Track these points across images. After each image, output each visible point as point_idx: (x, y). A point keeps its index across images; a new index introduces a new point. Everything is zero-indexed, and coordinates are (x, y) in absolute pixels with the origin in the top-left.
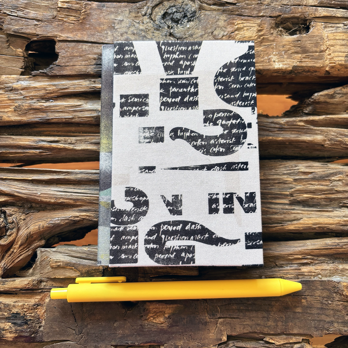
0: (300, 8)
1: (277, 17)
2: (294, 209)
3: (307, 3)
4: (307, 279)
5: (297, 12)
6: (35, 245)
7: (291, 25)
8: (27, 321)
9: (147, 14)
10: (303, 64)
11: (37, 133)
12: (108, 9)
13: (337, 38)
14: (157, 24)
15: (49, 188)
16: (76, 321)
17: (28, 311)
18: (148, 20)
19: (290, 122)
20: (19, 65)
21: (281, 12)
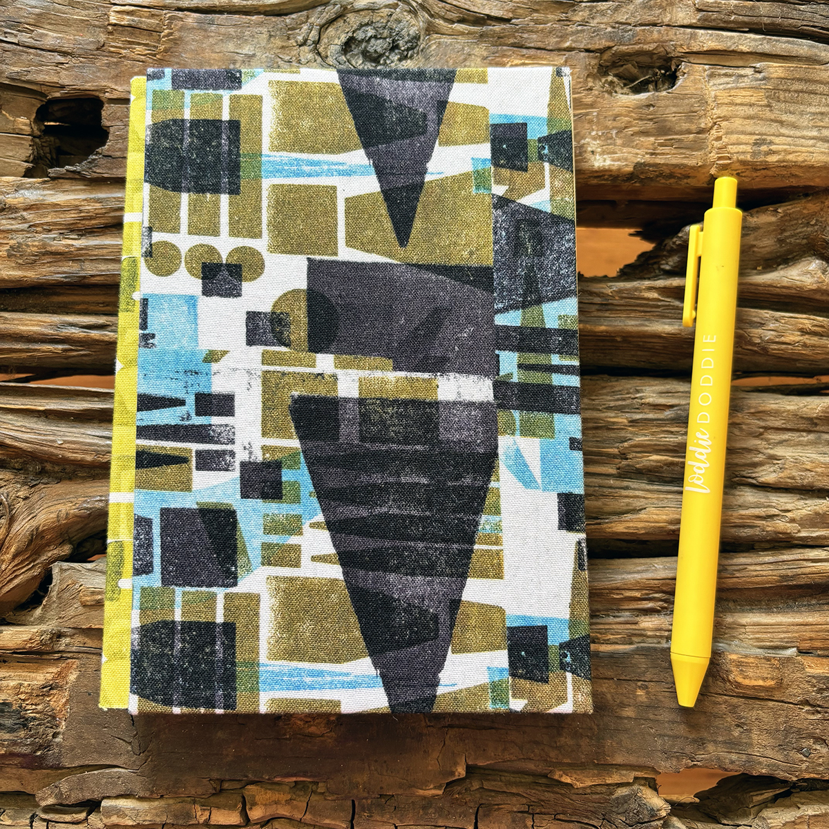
0: (655, 32)
1: (602, 51)
2: (627, 488)
3: (673, 21)
4: (650, 645)
5: (649, 39)
6: (49, 554)
7: (635, 71)
8: (27, 720)
9: (309, 42)
10: (659, 160)
11: (59, 307)
12: (223, 30)
13: (738, 101)
14: (331, 63)
15: (82, 431)
16: (133, 724)
17: (29, 699)
18: (310, 56)
19: (627, 290)
20: (20, 154)
21: (613, 40)
